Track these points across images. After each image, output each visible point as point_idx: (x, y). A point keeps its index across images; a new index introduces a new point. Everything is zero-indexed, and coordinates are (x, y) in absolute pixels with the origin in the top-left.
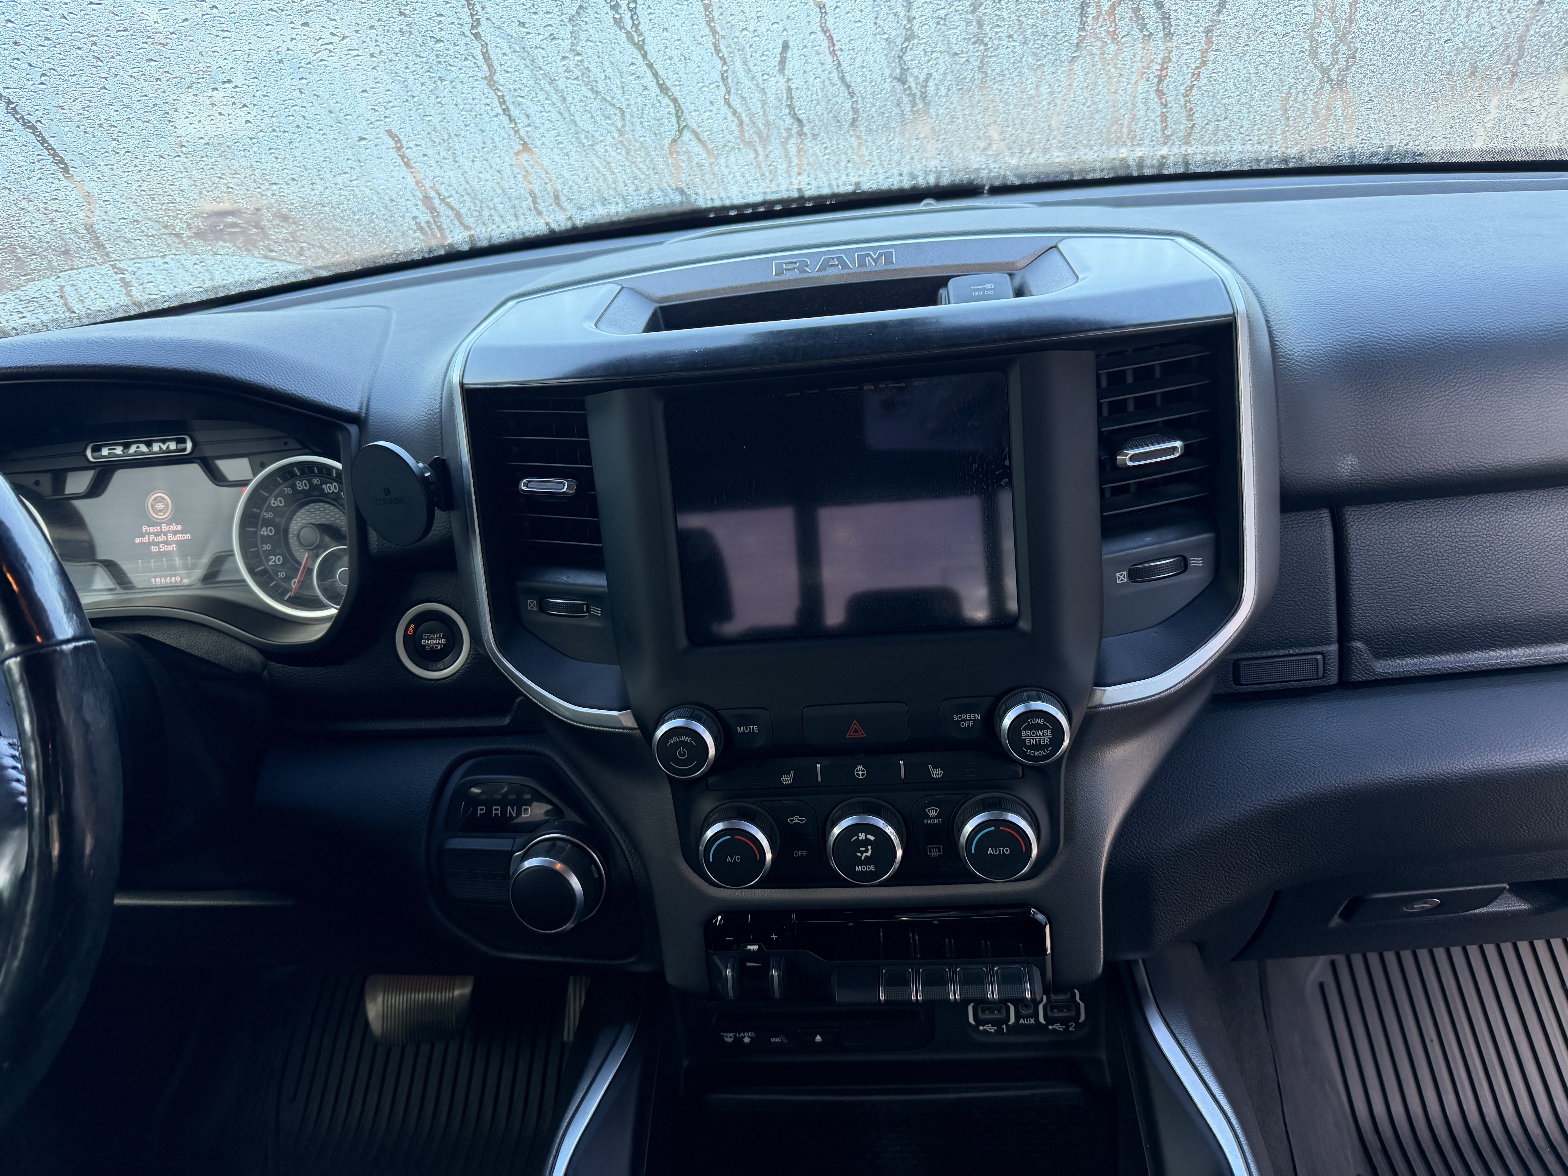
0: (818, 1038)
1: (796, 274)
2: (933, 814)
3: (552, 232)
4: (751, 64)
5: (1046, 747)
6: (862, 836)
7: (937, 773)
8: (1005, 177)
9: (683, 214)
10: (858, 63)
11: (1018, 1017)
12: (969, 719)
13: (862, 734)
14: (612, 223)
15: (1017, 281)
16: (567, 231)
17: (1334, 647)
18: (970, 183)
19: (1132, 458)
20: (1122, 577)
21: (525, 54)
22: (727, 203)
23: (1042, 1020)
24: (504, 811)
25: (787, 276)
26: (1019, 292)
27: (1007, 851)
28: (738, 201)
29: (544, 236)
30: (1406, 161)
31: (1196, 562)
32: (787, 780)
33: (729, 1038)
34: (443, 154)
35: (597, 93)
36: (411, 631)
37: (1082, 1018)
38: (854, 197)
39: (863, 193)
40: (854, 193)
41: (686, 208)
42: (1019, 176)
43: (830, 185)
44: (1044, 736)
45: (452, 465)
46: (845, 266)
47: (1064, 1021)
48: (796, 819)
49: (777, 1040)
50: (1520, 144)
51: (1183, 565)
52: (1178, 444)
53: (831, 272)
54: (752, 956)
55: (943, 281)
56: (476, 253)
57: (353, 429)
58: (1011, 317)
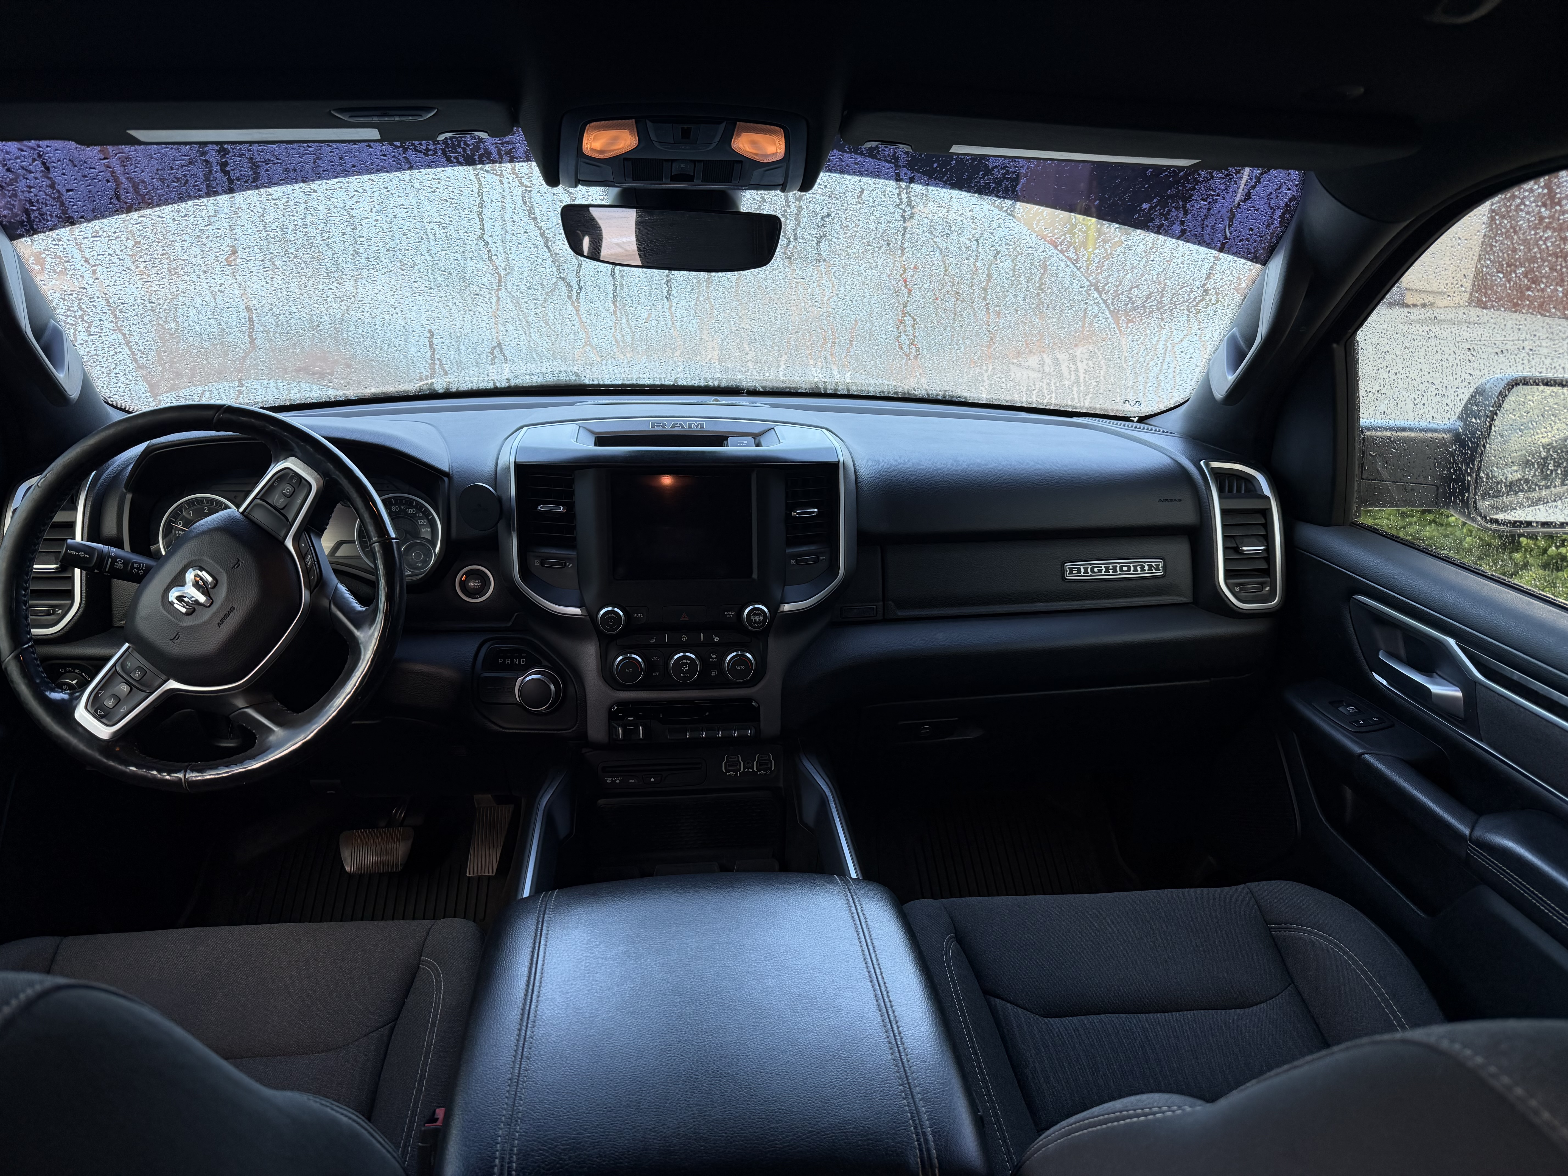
0: (652, 779)
1: (660, 428)
2: (714, 656)
3: (496, 388)
4: (630, 321)
5: (761, 622)
6: (685, 661)
7: (716, 639)
8: (755, 386)
9: (575, 386)
10: (684, 327)
11: (744, 769)
12: (731, 614)
13: (687, 619)
14: (532, 387)
15: (757, 441)
16: (505, 388)
17: (881, 603)
18: (737, 387)
19: (798, 514)
20: (793, 562)
21: (517, 305)
22: (601, 383)
23: (755, 769)
24: (512, 661)
25: (657, 428)
26: (758, 445)
27: (744, 667)
28: (607, 382)
29: (490, 389)
30: (954, 399)
31: (823, 559)
32: (652, 641)
33: (609, 781)
34: (453, 343)
35: (548, 325)
36: (463, 579)
37: (773, 768)
38: (673, 388)
39: (678, 386)
40: (673, 385)
41: (578, 382)
42: (763, 387)
43: (660, 379)
44: (760, 618)
45: (504, 497)
46: (683, 427)
47: (765, 770)
48: (655, 658)
49: (633, 781)
50: (1002, 397)
51: (817, 560)
52: (816, 510)
53: (676, 429)
54: (631, 723)
55: (726, 438)
56: (448, 395)
57: (446, 479)
58: (754, 454)
